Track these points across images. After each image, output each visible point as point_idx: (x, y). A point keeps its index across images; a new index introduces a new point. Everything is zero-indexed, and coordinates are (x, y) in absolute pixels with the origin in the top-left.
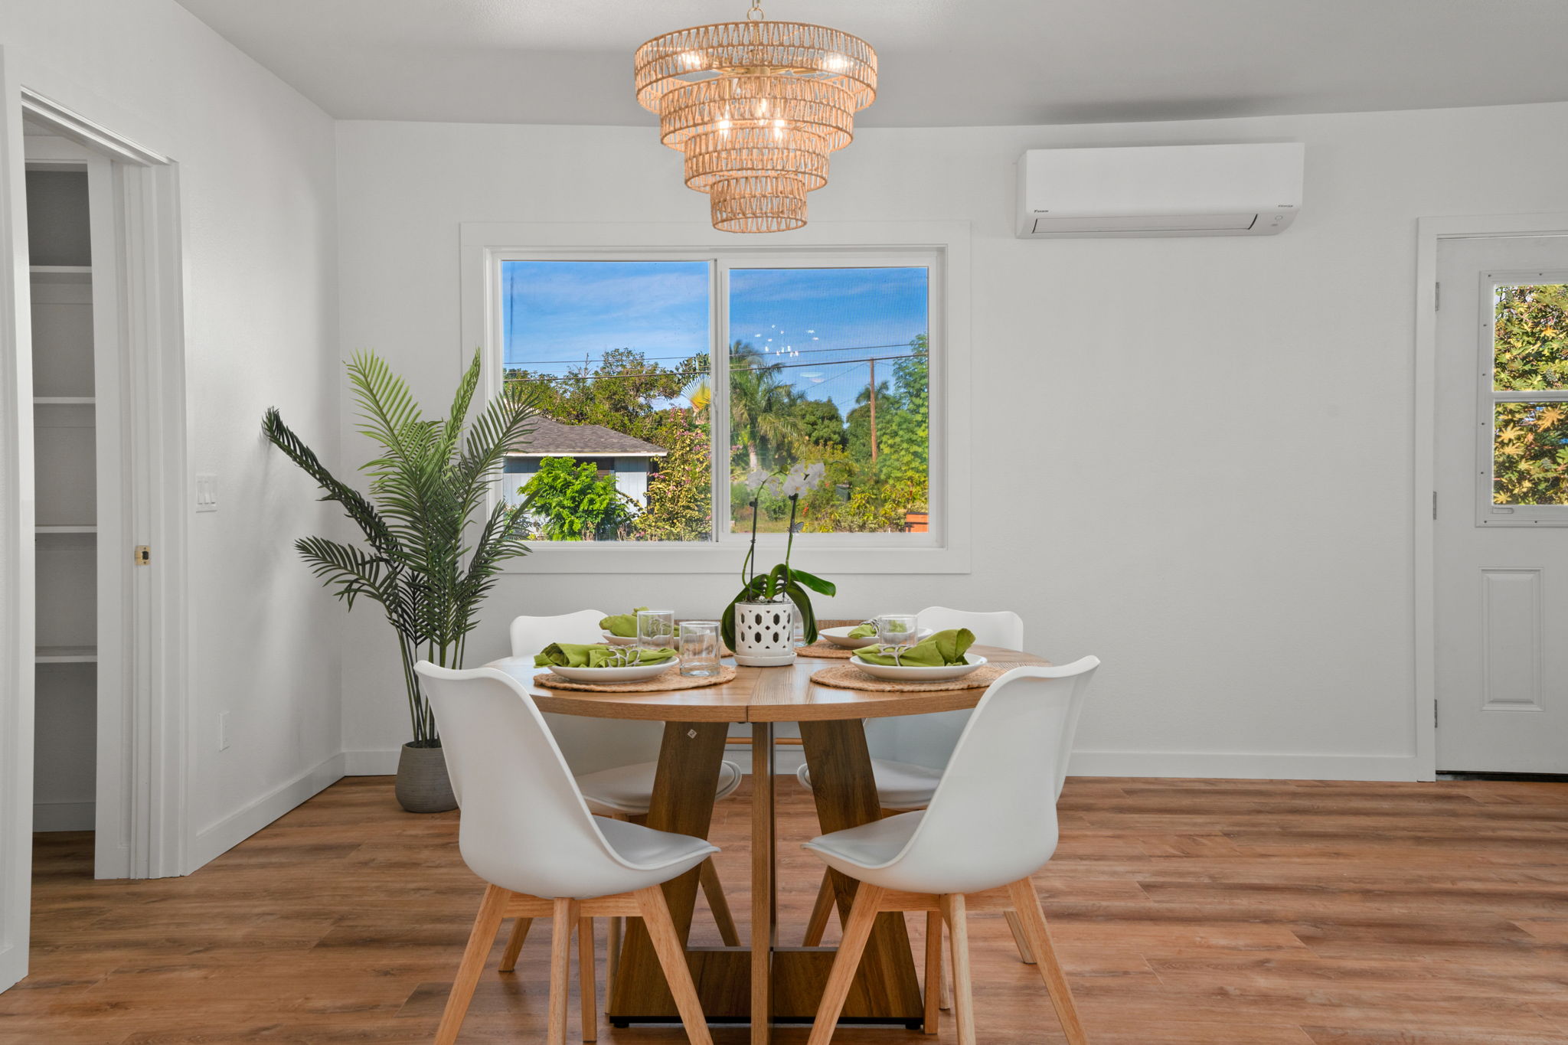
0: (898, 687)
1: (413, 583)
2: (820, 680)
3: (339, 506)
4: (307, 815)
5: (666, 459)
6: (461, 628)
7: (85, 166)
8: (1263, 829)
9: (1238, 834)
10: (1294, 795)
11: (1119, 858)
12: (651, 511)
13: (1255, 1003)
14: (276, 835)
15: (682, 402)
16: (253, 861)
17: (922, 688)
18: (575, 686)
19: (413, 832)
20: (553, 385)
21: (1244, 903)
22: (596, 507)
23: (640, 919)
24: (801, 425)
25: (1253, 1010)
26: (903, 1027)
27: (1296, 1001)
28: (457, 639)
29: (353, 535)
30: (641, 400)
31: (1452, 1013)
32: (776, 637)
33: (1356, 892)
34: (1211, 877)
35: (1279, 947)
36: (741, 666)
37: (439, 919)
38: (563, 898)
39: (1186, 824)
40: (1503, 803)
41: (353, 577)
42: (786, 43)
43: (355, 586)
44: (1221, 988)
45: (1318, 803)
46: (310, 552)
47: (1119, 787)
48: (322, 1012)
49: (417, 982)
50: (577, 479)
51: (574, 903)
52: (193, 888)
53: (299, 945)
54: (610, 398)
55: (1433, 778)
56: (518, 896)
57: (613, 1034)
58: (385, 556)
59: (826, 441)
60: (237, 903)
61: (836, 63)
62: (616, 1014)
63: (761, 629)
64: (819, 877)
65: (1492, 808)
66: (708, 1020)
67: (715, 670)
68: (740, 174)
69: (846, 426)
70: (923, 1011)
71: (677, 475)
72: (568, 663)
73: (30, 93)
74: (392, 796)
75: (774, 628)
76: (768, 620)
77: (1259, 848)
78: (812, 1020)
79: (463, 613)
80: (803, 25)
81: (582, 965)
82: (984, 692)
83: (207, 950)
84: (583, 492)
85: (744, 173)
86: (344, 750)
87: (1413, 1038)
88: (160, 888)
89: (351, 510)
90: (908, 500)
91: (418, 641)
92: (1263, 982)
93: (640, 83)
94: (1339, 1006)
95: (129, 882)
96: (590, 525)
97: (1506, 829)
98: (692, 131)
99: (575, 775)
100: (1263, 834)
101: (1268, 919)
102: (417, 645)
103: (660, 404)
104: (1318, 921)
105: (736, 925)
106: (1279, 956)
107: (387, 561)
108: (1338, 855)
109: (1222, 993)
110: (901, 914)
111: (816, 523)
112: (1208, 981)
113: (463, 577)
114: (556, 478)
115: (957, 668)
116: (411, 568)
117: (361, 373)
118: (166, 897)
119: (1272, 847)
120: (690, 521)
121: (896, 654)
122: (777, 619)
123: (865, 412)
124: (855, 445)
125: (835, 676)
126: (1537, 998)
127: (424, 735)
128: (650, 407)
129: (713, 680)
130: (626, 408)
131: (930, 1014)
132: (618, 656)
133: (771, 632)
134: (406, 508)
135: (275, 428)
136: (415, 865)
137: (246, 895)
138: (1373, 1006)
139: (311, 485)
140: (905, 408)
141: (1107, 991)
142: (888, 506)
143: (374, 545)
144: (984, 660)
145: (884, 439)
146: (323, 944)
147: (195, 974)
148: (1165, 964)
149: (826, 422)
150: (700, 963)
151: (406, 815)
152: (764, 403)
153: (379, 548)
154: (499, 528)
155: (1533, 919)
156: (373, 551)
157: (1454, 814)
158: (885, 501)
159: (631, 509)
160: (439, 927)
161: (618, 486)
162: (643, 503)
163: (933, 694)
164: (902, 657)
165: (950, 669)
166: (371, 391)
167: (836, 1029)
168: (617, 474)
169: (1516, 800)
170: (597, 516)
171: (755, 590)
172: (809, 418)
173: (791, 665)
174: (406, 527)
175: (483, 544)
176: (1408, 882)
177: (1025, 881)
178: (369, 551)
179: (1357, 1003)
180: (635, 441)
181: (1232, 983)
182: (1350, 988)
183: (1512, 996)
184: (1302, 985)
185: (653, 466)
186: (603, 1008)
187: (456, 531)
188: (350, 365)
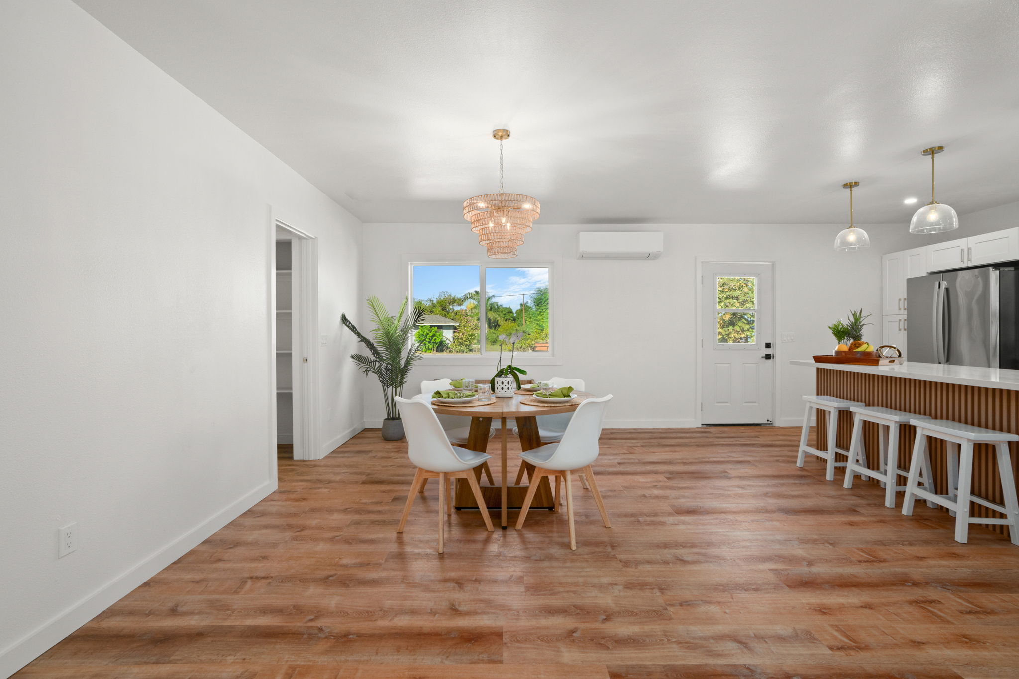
0: (549, 405)
1: (386, 368)
2: (524, 403)
3: (363, 344)
4: (354, 441)
5: (459, 326)
6: (401, 383)
7: (291, 240)
8: (652, 444)
9: (646, 446)
10: (661, 433)
11: (610, 454)
12: (454, 342)
13: (654, 499)
14: (346, 447)
15: (463, 307)
16: (340, 455)
17: (558, 405)
18: (445, 405)
19: (387, 447)
20: (423, 302)
21: (649, 468)
22: (437, 341)
23: (466, 479)
24: (501, 315)
25: (654, 501)
26: (547, 510)
27: (666, 498)
28: (400, 386)
29: (367, 353)
30: (451, 307)
31: (710, 499)
32: (508, 388)
33: (681, 463)
34: (639, 460)
35: (660, 481)
36: (496, 397)
37: (398, 475)
38: (442, 472)
39: (629, 443)
40: (720, 433)
41: (368, 366)
42: (513, 200)
43: (369, 369)
44: (644, 495)
45: (668, 435)
46: (355, 358)
47: (609, 431)
48: (365, 504)
49: (393, 495)
50: (431, 332)
51: (446, 474)
52: (323, 463)
53: (357, 482)
54: (441, 306)
55: (700, 426)
56: (428, 471)
57: (456, 512)
58: (378, 360)
59: (509, 320)
60: (336, 468)
61: (527, 206)
62: (457, 506)
63: (503, 386)
64: (520, 463)
65: (719, 435)
66: (488, 508)
67: (489, 399)
68: (496, 240)
69: (515, 315)
70: (554, 505)
71: (462, 331)
72: (442, 397)
73: (277, 219)
74: (381, 435)
75: (508, 386)
76: (505, 383)
77: (652, 450)
78: (521, 508)
79: (402, 378)
80: (518, 194)
81: (448, 490)
82: (577, 407)
83: (328, 483)
84: (433, 336)
85: (498, 240)
86: (365, 420)
87: (700, 507)
88: (313, 463)
89: (367, 345)
90: (535, 339)
91: (388, 386)
92: (656, 492)
93: (465, 212)
94: (679, 498)
95: (304, 461)
96: (435, 347)
97: (722, 441)
98: (481, 227)
99: (445, 430)
100: (652, 445)
101: (656, 472)
102: (388, 388)
103: (457, 308)
104: (671, 473)
105: (493, 478)
106: (661, 484)
107: (378, 361)
108: (675, 451)
109: (644, 496)
110: (547, 476)
111: (506, 346)
112: (640, 492)
113: (402, 367)
114: (424, 332)
115: (569, 398)
116: (386, 364)
117: (370, 302)
118: (315, 466)
119: (656, 450)
120: (466, 345)
121: (548, 394)
122: (508, 383)
123: (521, 311)
124: (518, 321)
125: (528, 401)
126: (734, 493)
127: (390, 416)
128: (453, 309)
129: (489, 403)
130: (446, 310)
131: (556, 507)
132: (458, 395)
133: (507, 387)
134: (385, 345)
135: (344, 319)
136: (390, 457)
137: (339, 466)
138: (688, 498)
139: (354, 337)
140: (534, 310)
141: (610, 497)
142: (529, 340)
143: (374, 356)
144: (576, 396)
145: (527, 319)
146: (364, 483)
147: (326, 490)
148: (626, 488)
149: (509, 314)
150: (484, 490)
151: (385, 441)
152: (489, 308)
153: (376, 357)
154: (413, 351)
155: (731, 469)
156: (374, 358)
157: (707, 437)
158: (528, 339)
159: (448, 342)
160: (399, 478)
161: (444, 335)
162: (452, 340)
163: (561, 408)
164: (550, 395)
165: (566, 399)
166: (374, 307)
167: (529, 511)
168: (444, 330)
169: (724, 432)
170: (437, 344)
171: (500, 373)
172: (504, 313)
173: (512, 397)
174: (384, 350)
175: (408, 356)
176: (696, 459)
177: (588, 466)
178: (373, 358)
179: (684, 497)
180: (449, 320)
181: (647, 493)
182: (681, 493)
183: (726, 492)
184: (668, 493)
185: (455, 328)
186: (453, 504)
187: (400, 352)
188: (367, 300)
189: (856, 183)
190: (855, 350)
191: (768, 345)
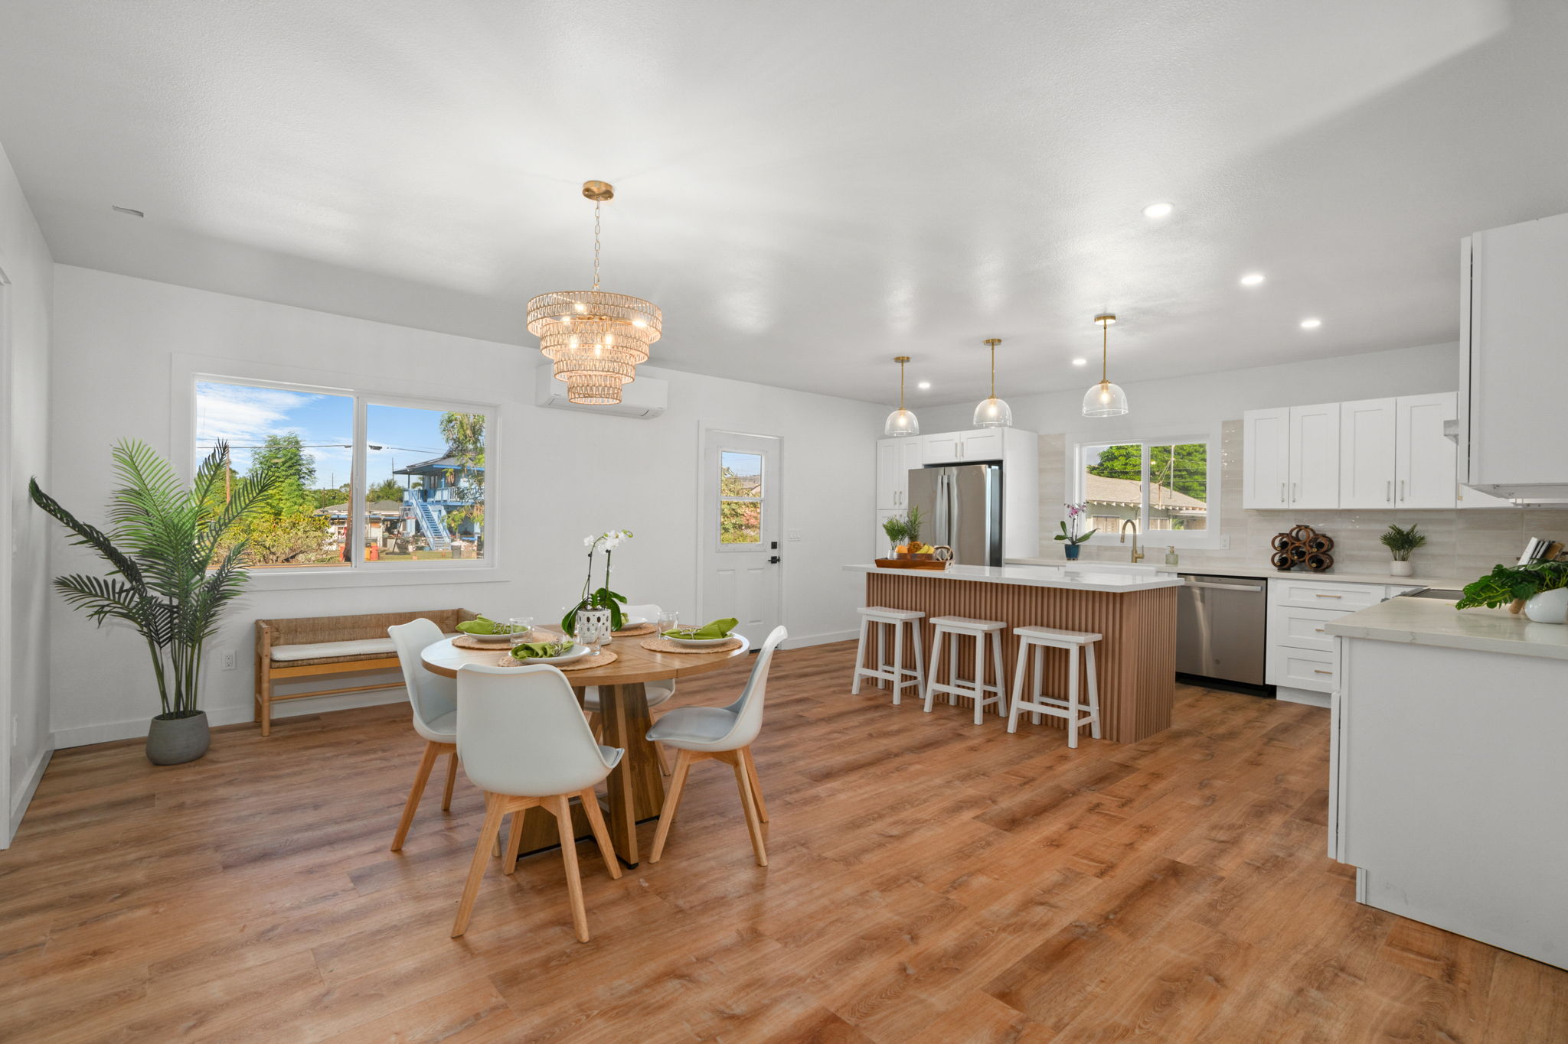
32: (598, 628)
41: (106, 603)
43: (108, 609)
46: (69, 586)
49: (344, 872)
53: (210, 871)
63: (590, 624)
72: (537, 655)
74: (144, 754)
75: (598, 624)
89: (108, 554)
91: (162, 645)
102: (161, 648)
117: (125, 454)
122: (599, 619)
133: (595, 625)
135: (37, 494)
164: (695, 634)
166: (134, 469)
171: (585, 604)
175: (219, 575)
178: (121, 583)
188: (116, 449)
189: (908, 358)
190: (918, 552)
191: (774, 545)
